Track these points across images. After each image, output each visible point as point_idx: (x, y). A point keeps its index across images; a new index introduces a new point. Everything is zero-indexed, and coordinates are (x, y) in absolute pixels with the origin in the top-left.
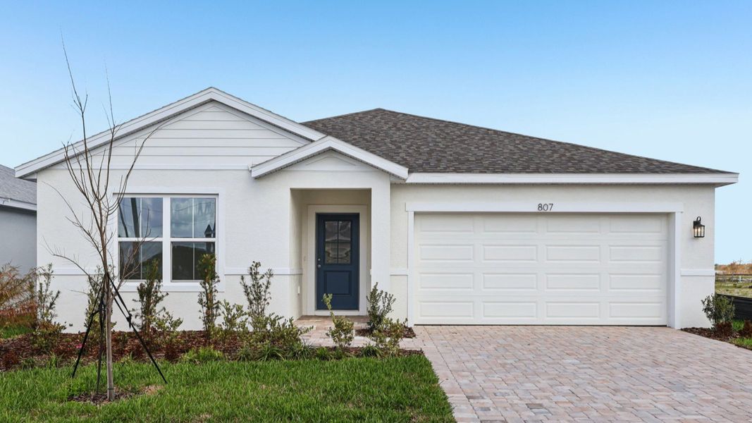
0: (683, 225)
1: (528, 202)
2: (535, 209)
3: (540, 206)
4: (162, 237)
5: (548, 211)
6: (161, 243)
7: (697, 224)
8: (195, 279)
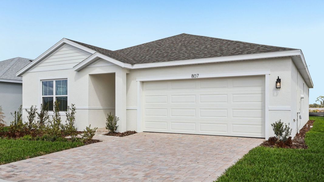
0: (270, 81)
1: (186, 74)
2: (190, 77)
3: (193, 75)
4: (53, 95)
5: (196, 78)
6: (53, 97)
7: (279, 80)
8: (63, 111)
